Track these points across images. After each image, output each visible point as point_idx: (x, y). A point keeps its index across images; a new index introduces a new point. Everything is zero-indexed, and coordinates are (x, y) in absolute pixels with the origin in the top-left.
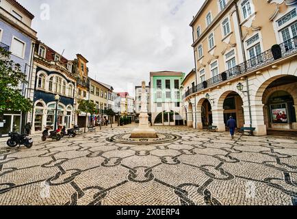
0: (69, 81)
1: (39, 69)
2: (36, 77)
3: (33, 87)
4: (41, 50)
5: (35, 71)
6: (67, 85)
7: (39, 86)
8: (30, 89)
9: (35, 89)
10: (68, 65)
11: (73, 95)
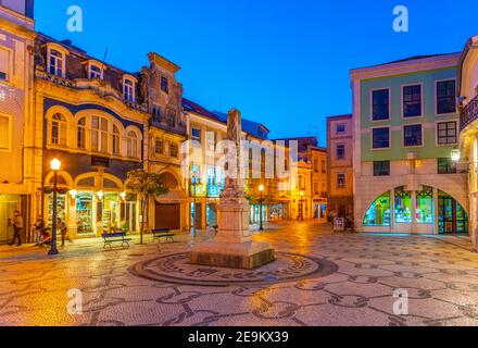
0: (126, 123)
1: (49, 103)
2: (45, 121)
3: (39, 144)
4: (53, 60)
5: (40, 108)
6: (123, 132)
7: (55, 141)
8: (34, 148)
9: (44, 148)
10: (124, 84)
11: (139, 156)
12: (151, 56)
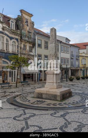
0: (11, 38)
6: (11, 42)
10: (11, 23)
11: (17, 51)
12: (21, 11)
